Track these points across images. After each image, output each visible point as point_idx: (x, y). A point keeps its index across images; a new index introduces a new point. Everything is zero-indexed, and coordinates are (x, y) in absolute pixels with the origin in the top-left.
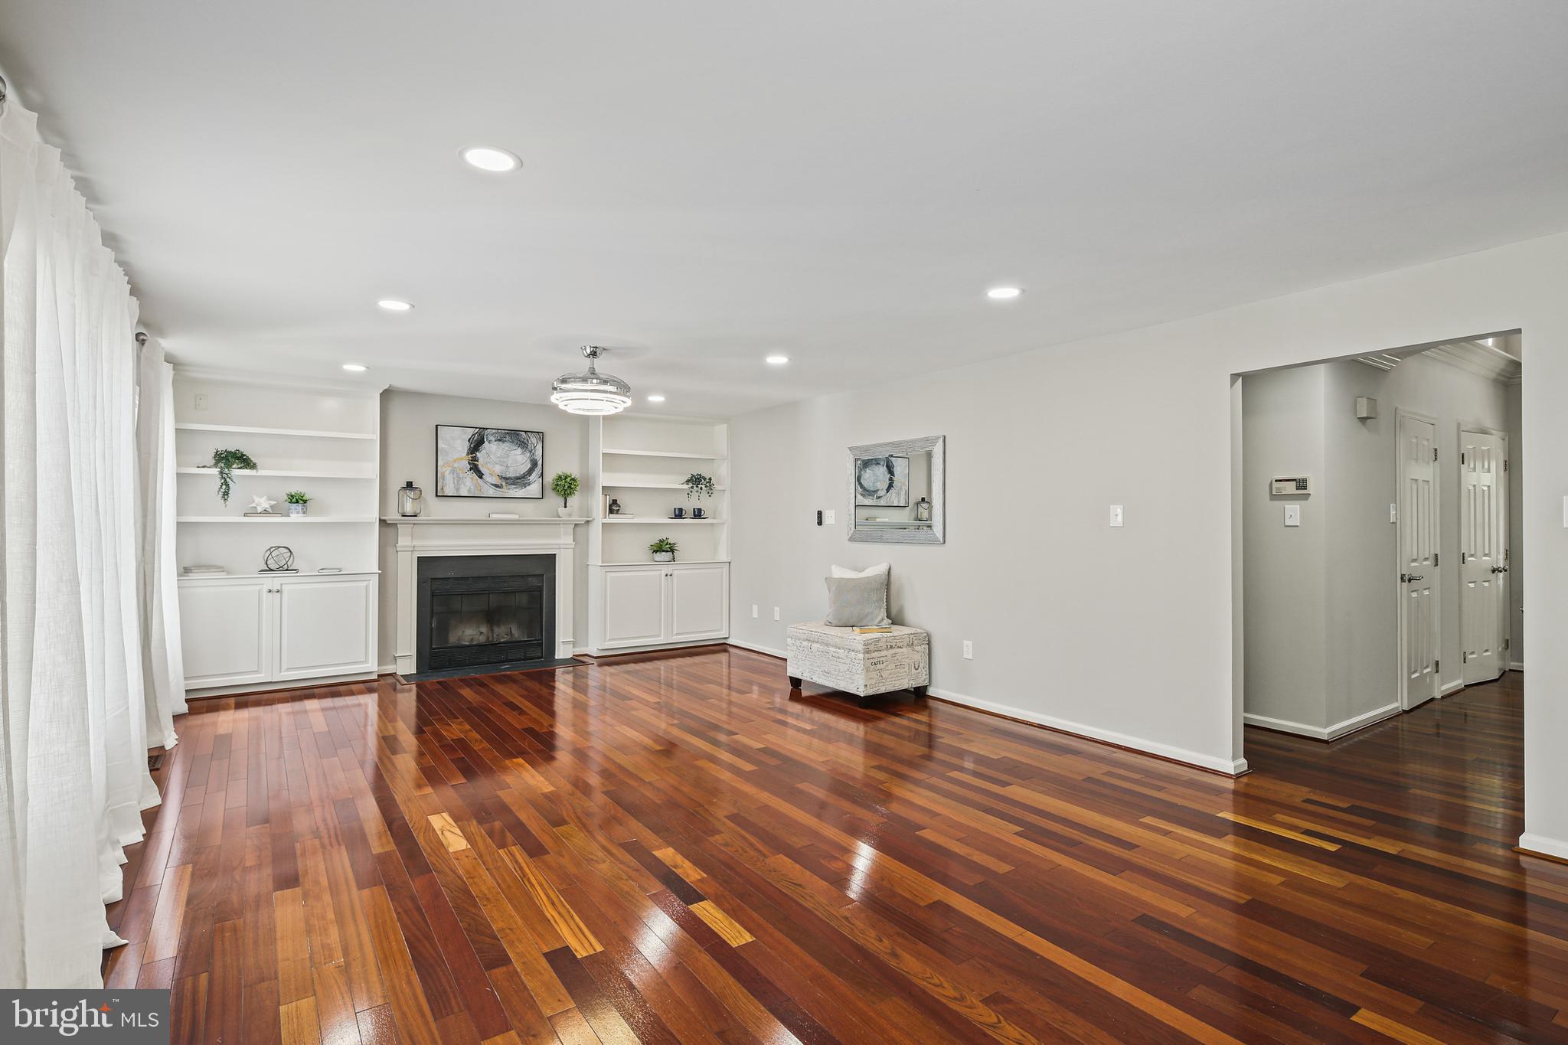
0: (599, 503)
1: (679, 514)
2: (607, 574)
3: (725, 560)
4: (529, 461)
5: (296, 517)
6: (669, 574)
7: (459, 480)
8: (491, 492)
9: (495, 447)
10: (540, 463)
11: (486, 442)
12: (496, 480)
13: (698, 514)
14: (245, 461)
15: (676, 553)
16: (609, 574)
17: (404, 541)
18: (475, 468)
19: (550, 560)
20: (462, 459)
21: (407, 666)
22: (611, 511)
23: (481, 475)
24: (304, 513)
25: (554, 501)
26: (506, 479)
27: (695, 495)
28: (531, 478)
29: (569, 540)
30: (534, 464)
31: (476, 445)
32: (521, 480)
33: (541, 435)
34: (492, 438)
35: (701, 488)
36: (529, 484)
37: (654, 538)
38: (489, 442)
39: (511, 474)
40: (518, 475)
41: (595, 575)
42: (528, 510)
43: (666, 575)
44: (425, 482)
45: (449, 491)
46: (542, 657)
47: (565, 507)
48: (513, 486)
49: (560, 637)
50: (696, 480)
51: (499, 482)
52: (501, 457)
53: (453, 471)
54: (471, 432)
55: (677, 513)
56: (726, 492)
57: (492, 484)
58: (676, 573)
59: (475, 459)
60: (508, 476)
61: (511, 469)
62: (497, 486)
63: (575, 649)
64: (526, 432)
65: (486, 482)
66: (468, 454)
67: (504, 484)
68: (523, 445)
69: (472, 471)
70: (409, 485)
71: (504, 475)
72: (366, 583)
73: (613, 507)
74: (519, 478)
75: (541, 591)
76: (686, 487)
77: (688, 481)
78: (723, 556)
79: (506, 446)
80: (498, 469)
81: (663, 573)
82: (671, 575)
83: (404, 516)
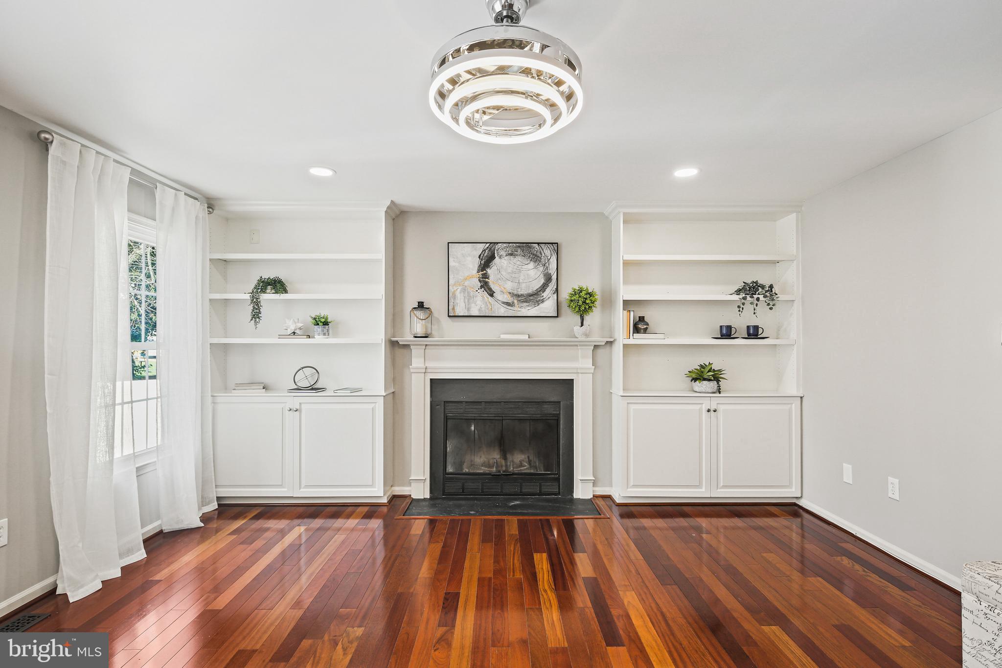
0: (621, 320)
1: (727, 333)
2: (630, 405)
3: (794, 392)
4: (542, 276)
5: (319, 339)
6: (712, 409)
7: (469, 299)
8: (502, 311)
9: (505, 262)
10: (554, 277)
11: (497, 258)
12: (507, 298)
13: (754, 333)
14: (278, 285)
15: (722, 383)
16: (632, 407)
17: (417, 362)
18: (485, 285)
19: (568, 384)
20: (472, 277)
21: (421, 491)
22: (637, 330)
23: (491, 294)
24: (324, 334)
25: (570, 318)
26: (518, 296)
27: (749, 308)
28: (545, 294)
29: (588, 363)
30: (548, 279)
31: (487, 261)
32: (534, 297)
33: (556, 247)
34: (503, 253)
35: (758, 299)
36: (543, 301)
37: (694, 362)
38: (500, 257)
39: (524, 291)
40: (530, 291)
41: (618, 405)
42: (543, 330)
43: (709, 411)
44: (437, 304)
45: (460, 311)
46: (559, 494)
47: (582, 325)
48: (525, 304)
49: (578, 475)
50: (751, 289)
51: (509, 299)
52: (513, 272)
53: (464, 290)
54: (481, 247)
55: (724, 331)
56: (795, 304)
57: (504, 303)
58: (721, 408)
59: (485, 276)
60: (520, 293)
61: (523, 285)
62: (508, 304)
63: (596, 489)
64: (538, 244)
65: (497, 301)
66: (478, 272)
67: (516, 301)
68: (536, 258)
69: (483, 289)
70: (421, 305)
71: (515, 292)
72: (373, 405)
73: (640, 326)
74: (532, 295)
75: (558, 421)
76: (736, 297)
77: (738, 292)
78: (792, 389)
79: (518, 260)
80: (509, 286)
81: (705, 408)
82: (715, 411)
83: (416, 337)
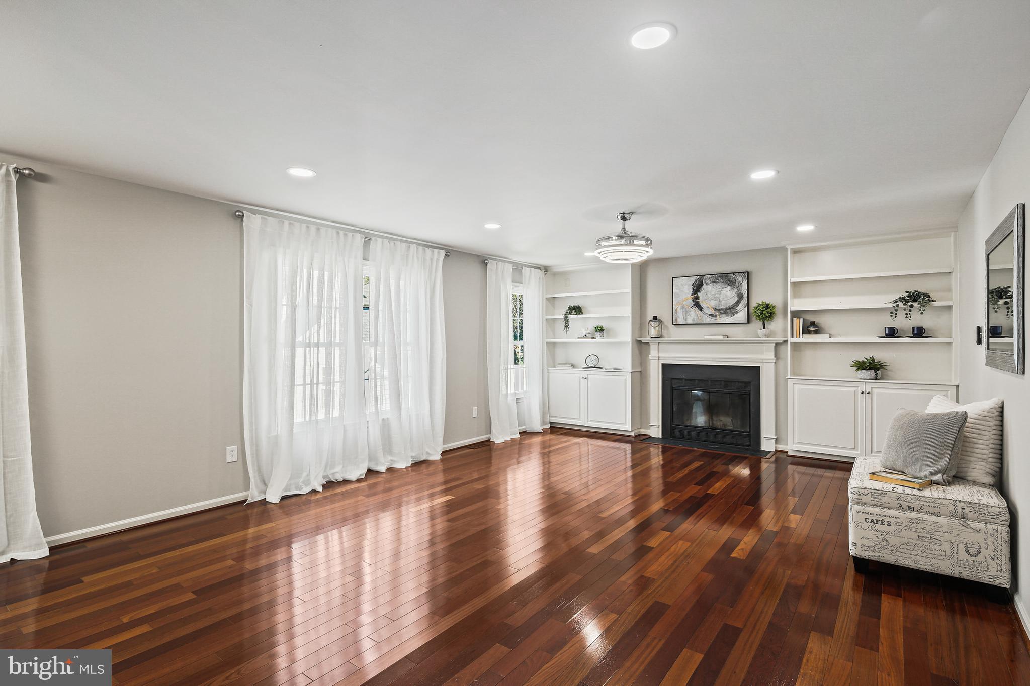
0: (789, 325)
1: (891, 333)
2: (795, 385)
3: (953, 383)
4: (736, 295)
5: (598, 339)
6: (866, 391)
7: (686, 312)
8: (708, 320)
9: (710, 288)
10: (745, 296)
11: (704, 285)
12: (712, 312)
13: (919, 332)
14: (578, 310)
16: (797, 387)
17: (653, 353)
18: (697, 304)
19: (756, 371)
20: (688, 298)
21: (656, 432)
22: (805, 332)
23: (701, 309)
24: (601, 336)
25: (757, 324)
26: (719, 310)
28: (738, 308)
29: (771, 355)
30: (741, 297)
31: (697, 287)
32: (731, 310)
33: (748, 275)
34: (708, 282)
35: (912, 306)
36: (737, 313)
37: (862, 356)
38: (707, 285)
39: (723, 306)
40: (728, 306)
41: (789, 386)
42: (737, 333)
43: (863, 393)
44: (666, 317)
45: (680, 321)
46: (750, 446)
47: (764, 328)
48: (724, 315)
49: (764, 434)
50: (915, 298)
51: (713, 312)
52: (715, 294)
53: (683, 307)
54: (694, 279)
56: (954, 308)
57: (709, 315)
58: (875, 391)
59: (697, 298)
60: (720, 308)
61: (723, 302)
62: (712, 315)
64: (733, 273)
65: (705, 313)
66: (692, 295)
67: (717, 313)
68: (732, 284)
69: (695, 306)
70: (655, 318)
71: (717, 307)
72: (625, 377)
73: (809, 328)
74: (729, 309)
75: (750, 395)
76: (892, 305)
78: (952, 378)
79: (718, 286)
80: (713, 303)
81: (860, 390)
82: (868, 393)
83: (652, 338)
